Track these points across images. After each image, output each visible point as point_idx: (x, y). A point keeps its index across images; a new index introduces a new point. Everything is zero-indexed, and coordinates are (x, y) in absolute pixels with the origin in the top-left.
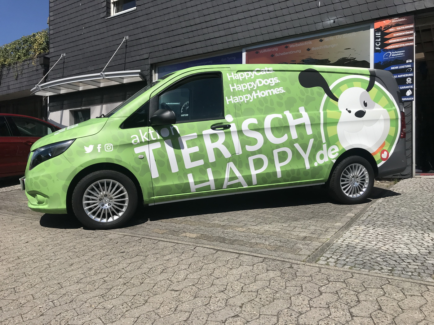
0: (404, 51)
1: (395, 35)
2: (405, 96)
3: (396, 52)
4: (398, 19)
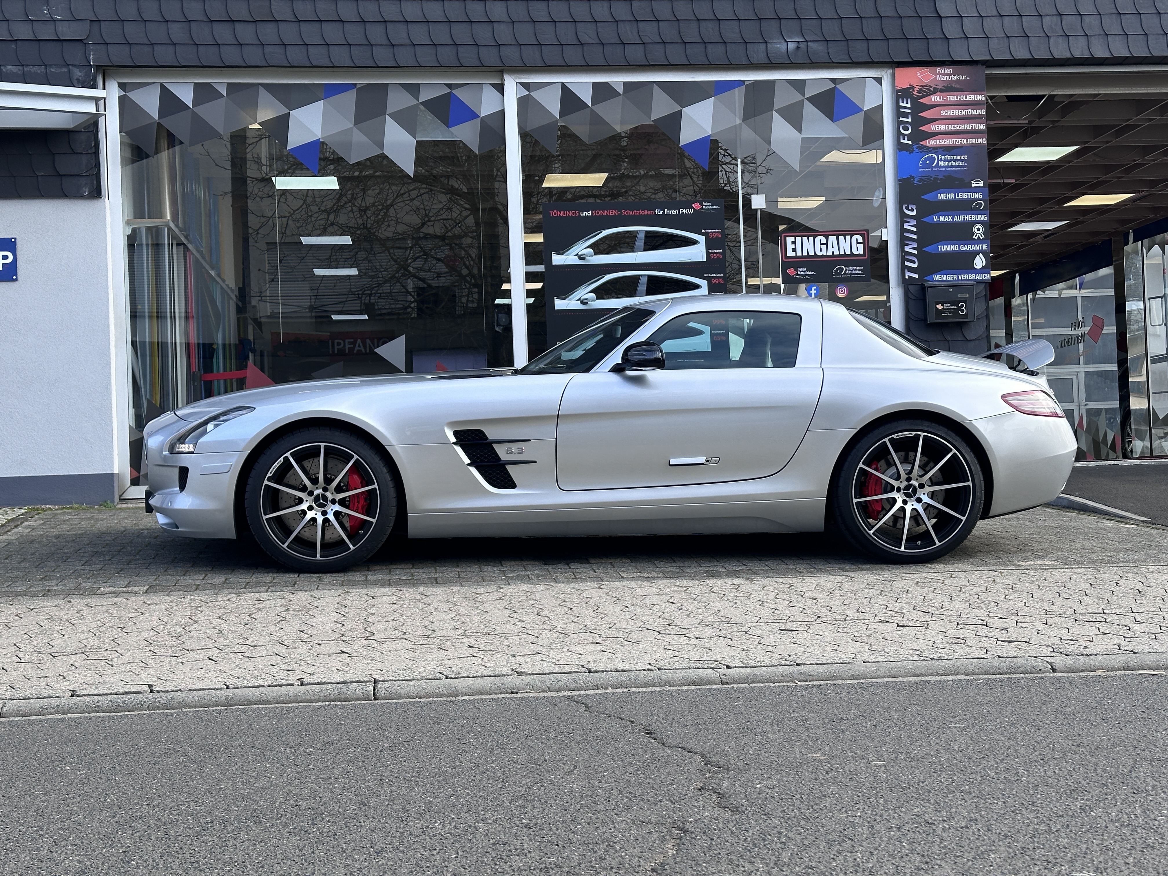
0: (965, 157)
1: (945, 113)
2: (971, 269)
3: (948, 157)
4: (950, 75)
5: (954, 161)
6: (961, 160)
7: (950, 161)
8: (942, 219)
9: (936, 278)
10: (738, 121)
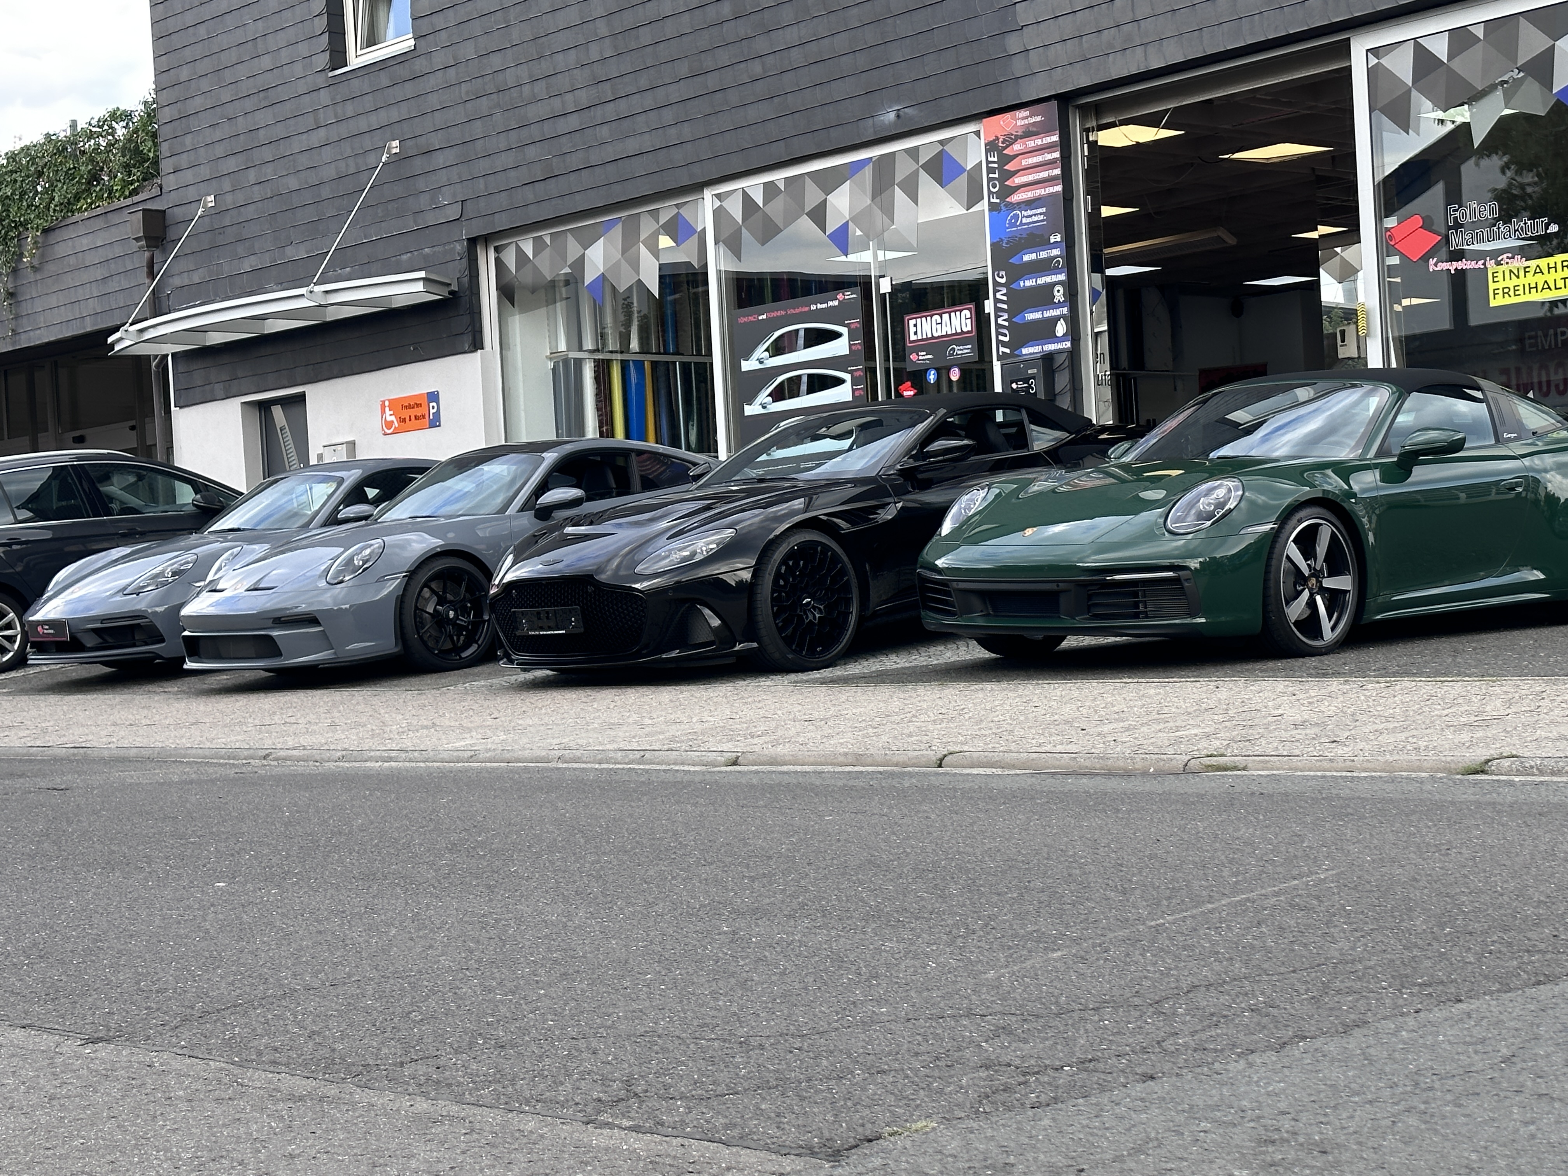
0: (1044, 210)
1: (1025, 163)
2: (1052, 336)
3: (1030, 213)
4: (1026, 118)
5: (1035, 215)
6: (1041, 214)
7: (1031, 216)
8: (1029, 283)
9: (1025, 351)
10: (869, 202)
